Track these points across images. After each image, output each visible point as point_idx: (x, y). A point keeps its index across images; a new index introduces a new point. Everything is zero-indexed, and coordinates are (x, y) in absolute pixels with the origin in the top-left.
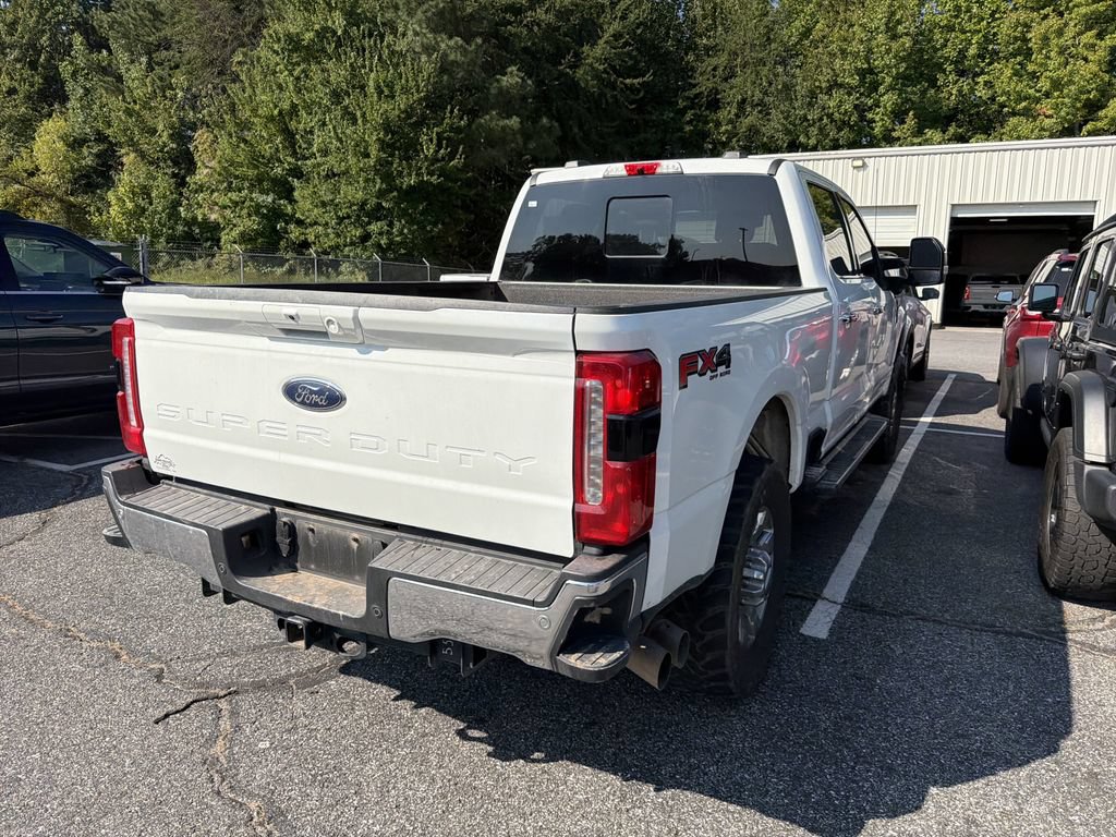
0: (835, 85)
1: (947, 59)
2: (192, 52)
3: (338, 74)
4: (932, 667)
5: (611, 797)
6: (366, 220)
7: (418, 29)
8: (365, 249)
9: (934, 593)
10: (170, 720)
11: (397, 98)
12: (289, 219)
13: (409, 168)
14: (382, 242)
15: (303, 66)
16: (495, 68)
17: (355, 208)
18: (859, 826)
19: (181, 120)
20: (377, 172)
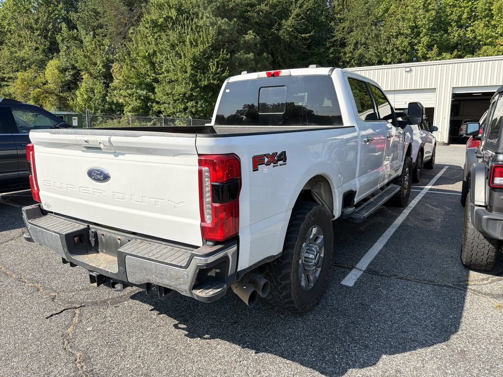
0: (399, 34)
1: (453, 20)
2: (112, 29)
3: (173, 36)
4: (399, 300)
5: (235, 356)
6: (186, 101)
7: (208, 15)
8: (186, 114)
9: (409, 266)
10: (53, 317)
11: (199, 47)
12: (153, 101)
13: (205, 77)
14: (193, 111)
15: (159, 34)
16: (243, 31)
17: (181, 95)
18: (344, 371)
19: (107, 59)
20: (190, 80)
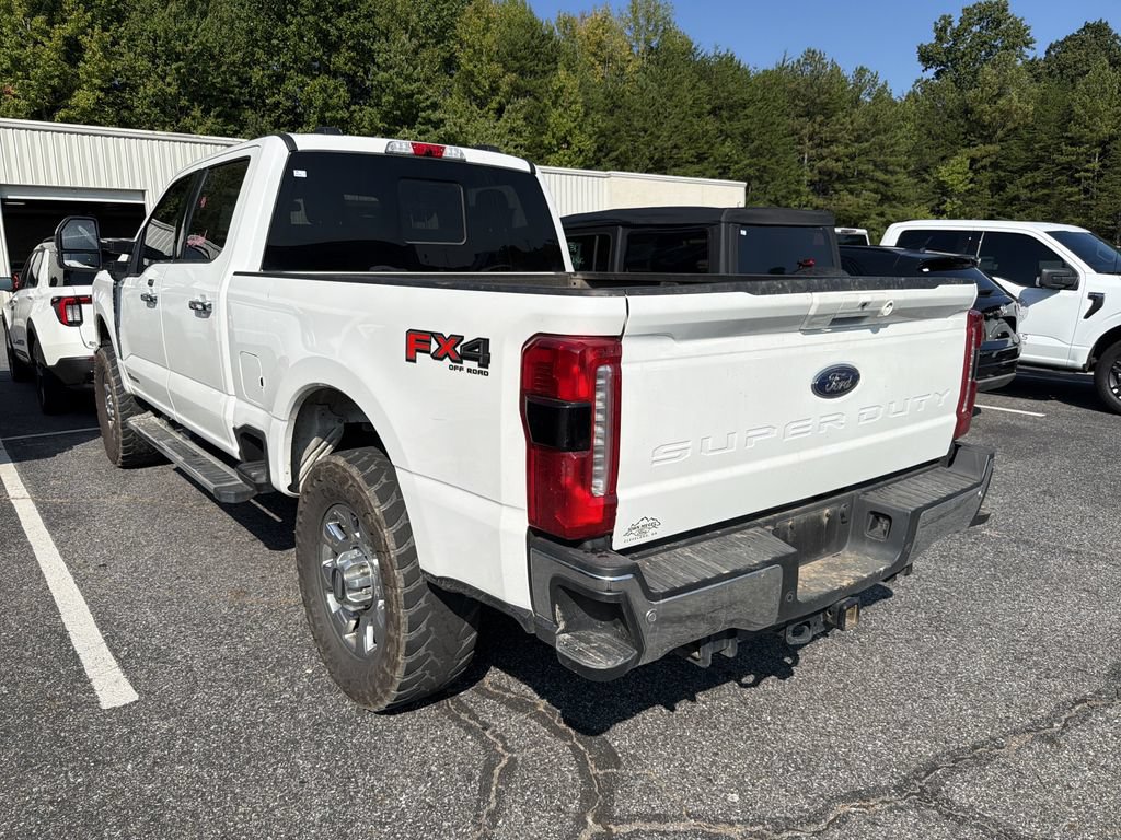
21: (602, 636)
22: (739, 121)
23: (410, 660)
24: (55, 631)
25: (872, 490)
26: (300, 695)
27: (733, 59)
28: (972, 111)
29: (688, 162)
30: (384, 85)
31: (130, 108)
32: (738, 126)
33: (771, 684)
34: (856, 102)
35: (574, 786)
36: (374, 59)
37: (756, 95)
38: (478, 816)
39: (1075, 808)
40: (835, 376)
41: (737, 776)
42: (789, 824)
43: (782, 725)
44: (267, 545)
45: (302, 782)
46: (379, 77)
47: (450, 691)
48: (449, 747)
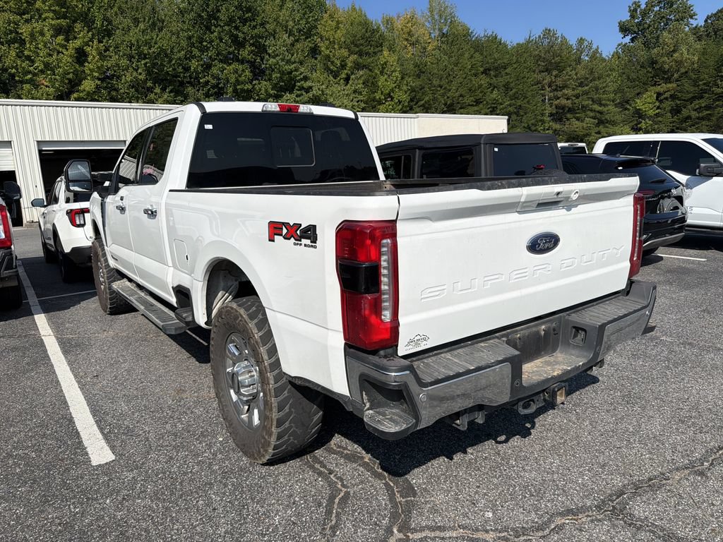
21: (394, 411)
22: (502, 77)
23: (279, 430)
24: (65, 418)
25: (574, 312)
26: (215, 454)
27: (496, 38)
28: (656, 62)
29: (469, 105)
30: (273, 67)
31: (117, 90)
32: (501, 81)
33: (516, 441)
34: (579, 61)
35: (386, 509)
36: (267, 51)
37: (512, 60)
38: (324, 529)
39: (716, 518)
40: (542, 240)
41: (492, 501)
42: (524, 531)
43: (522, 468)
44: (197, 361)
45: (214, 509)
46: (270, 62)
47: (308, 450)
48: (307, 485)
